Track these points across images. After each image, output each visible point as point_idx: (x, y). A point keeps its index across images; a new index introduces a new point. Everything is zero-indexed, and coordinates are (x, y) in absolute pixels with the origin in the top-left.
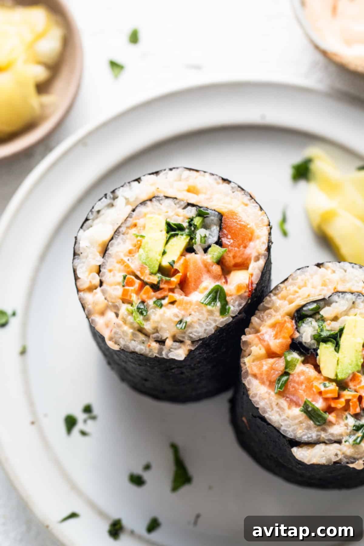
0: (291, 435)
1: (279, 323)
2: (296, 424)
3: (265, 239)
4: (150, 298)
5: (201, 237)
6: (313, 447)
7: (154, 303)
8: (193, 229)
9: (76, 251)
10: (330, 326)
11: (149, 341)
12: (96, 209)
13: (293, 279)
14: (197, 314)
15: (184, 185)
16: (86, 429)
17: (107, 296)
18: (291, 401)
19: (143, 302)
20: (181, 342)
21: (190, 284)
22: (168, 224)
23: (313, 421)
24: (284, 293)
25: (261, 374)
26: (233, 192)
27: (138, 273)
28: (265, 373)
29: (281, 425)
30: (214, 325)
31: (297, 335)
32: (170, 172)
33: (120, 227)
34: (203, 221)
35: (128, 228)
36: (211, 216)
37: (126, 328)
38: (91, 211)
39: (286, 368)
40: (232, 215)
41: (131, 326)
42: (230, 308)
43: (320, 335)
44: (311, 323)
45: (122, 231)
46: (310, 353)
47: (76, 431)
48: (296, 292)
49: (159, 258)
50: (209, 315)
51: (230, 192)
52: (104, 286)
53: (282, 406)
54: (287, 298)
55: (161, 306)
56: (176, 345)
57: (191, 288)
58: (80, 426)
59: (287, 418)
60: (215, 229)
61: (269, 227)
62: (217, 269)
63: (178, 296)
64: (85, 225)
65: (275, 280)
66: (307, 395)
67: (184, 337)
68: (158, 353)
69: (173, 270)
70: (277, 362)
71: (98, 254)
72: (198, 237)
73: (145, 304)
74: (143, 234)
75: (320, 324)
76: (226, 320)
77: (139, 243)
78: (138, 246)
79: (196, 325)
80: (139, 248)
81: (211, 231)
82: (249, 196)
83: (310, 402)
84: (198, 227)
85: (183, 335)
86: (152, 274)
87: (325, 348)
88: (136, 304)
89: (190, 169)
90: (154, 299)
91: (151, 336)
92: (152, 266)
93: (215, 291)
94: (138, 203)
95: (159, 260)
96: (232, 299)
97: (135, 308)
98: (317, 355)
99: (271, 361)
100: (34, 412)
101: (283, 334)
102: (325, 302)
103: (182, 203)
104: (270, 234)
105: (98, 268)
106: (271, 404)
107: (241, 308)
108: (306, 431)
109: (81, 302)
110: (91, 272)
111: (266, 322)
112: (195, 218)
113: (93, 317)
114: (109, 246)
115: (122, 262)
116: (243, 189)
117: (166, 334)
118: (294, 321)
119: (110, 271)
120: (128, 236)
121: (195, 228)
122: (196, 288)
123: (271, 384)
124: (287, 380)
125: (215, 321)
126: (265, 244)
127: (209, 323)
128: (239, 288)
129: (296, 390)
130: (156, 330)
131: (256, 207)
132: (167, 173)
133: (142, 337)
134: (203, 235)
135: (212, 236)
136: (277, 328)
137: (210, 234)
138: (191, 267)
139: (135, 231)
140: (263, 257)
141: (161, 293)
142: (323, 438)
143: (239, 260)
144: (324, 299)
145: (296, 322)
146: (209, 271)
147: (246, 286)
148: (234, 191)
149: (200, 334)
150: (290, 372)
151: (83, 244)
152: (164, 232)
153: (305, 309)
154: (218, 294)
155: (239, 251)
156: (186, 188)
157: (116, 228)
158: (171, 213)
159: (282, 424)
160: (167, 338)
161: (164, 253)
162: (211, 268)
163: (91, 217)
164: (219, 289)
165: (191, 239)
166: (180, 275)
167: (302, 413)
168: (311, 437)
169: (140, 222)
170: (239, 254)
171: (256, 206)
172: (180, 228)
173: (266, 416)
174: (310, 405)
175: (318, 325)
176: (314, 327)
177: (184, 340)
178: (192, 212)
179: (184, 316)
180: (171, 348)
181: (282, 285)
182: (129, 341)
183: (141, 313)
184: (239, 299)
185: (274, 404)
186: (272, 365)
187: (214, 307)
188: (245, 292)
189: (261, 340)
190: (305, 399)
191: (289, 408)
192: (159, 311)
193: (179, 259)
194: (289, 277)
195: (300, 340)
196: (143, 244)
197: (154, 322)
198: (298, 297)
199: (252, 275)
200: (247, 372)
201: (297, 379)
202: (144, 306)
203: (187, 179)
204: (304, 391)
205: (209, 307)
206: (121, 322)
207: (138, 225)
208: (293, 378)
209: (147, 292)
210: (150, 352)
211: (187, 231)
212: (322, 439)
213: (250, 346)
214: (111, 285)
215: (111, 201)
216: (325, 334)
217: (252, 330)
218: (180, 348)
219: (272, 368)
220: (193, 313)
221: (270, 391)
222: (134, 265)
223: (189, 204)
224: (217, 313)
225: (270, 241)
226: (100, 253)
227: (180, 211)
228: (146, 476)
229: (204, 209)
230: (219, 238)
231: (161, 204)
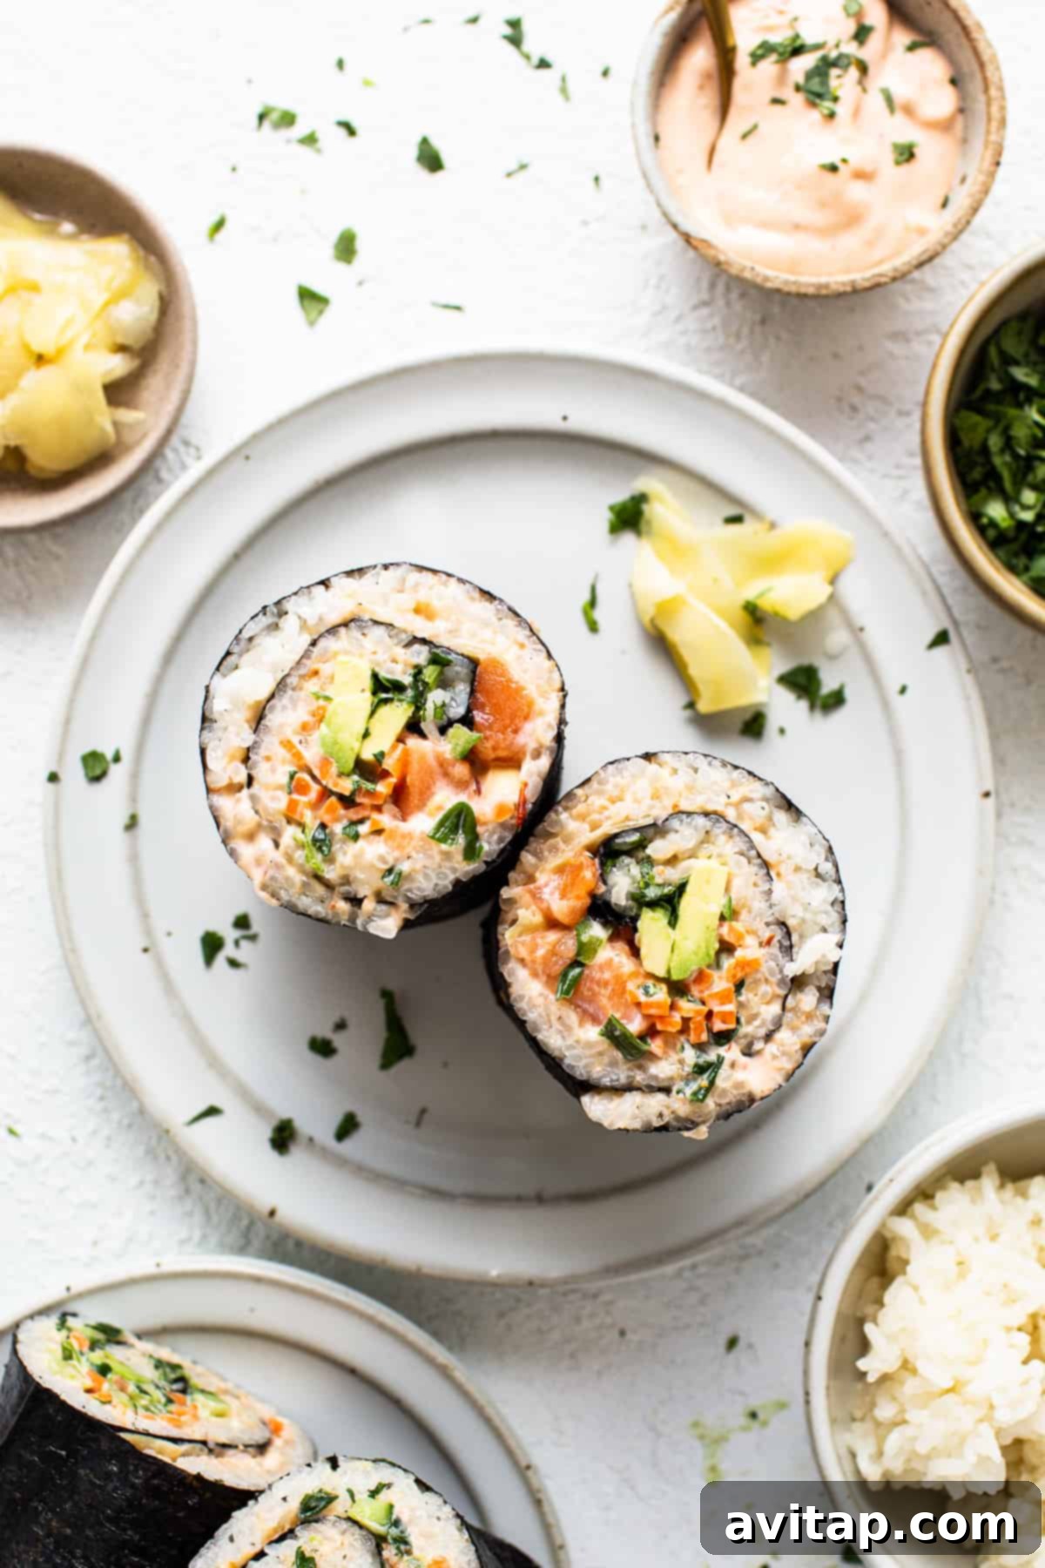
0: (581, 1075)
1: (571, 866)
2: (591, 1056)
3: (552, 718)
4: (337, 820)
5: (436, 708)
6: (621, 1095)
7: (345, 828)
8: (421, 688)
9: (207, 714)
10: (663, 877)
11: (332, 898)
12: (246, 634)
13: (600, 783)
14: (421, 855)
15: (408, 600)
16: (239, 955)
17: (260, 808)
18: (585, 1012)
19: (323, 826)
20: (391, 904)
21: (411, 798)
22: (375, 676)
23: (623, 1053)
24: (580, 808)
25: (534, 962)
26: (500, 619)
27: (317, 772)
28: (539, 961)
29: (565, 1056)
30: (452, 877)
31: (602, 889)
32: (384, 573)
33: (287, 675)
34: (441, 673)
35: (302, 677)
36: (456, 665)
37: (291, 872)
38: (237, 638)
39: (578, 954)
40: (495, 667)
41: (302, 870)
42: (481, 847)
43: (644, 896)
44: (629, 870)
45: (292, 683)
46: (624, 924)
47: (220, 959)
48: (605, 808)
49: (356, 745)
50: (442, 860)
51: (494, 619)
52: (256, 787)
53: (568, 1022)
54: (588, 819)
55: (356, 837)
56: (381, 910)
57: (412, 805)
58: (229, 950)
59: (575, 1044)
60: (462, 689)
61: (561, 694)
62: (461, 770)
63: (386, 819)
64: (225, 663)
65: (568, 782)
66: (613, 1006)
67: (395, 897)
68: (349, 920)
69: (380, 770)
70: (563, 941)
71: (246, 726)
72: (430, 706)
73: (328, 831)
74: (327, 693)
75: (645, 870)
76: (474, 870)
77: (321, 712)
78: (320, 717)
79: (420, 878)
80: (321, 720)
81: (454, 693)
82: (528, 629)
83: (618, 1021)
84: (431, 685)
85: (395, 894)
86: (341, 775)
87: (652, 919)
88: (312, 829)
89: (421, 568)
90: (345, 822)
91: (337, 889)
92: (344, 760)
93: (455, 813)
94: (323, 629)
95: (356, 751)
96: (487, 830)
97: (310, 838)
98: (635, 930)
99: (552, 936)
100: (148, 932)
101: (576, 893)
102: (656, 830)
103: (403, 636)
104: (563, 706)
105: (245, 751)
106: (548, 1015)
107: (502, 845)
108: (609, 1069)
109: (213, 813)
110: (232, 758)
111: (546, 862)
112: (425, 667)
113: (233, 844)
114: (267, 711)
115: (287, 745)
116: (516, 614)
117: (363, 891)
118: (597, 861)
119: (268, 759)
120: (302, 694)
121: (425, 688)
122: (422, 805)
123: (551, 980)
124: (581, 974)
125: (454, 870)
126: (553, 729)
127: (442, 873)
128: (501, 810)
129: (595, 995)
130: (346, 880)
131: (540, 653)
132: (378, 574)
133: (320, 890)
134: (439, 703)
135: (456, 701)
136: (567, 876)
137: (452, 699)
138: (415, 767)
139: (314, 684)
140: (548, 753)
141: (357, 813)
142: (638, 1082)
143: (502, 754)
144: (654, 825)
145: (602, 864)
146: (446, 774)
147: (513, 807)
148: (500, 616)
149: (426, 893)
150: (587, 962)
151: (218, 705)
152: (368, 695)
153: (618, 841)
154: (462, 818)
155: (505, 739)
156: (412, 605)
157: (280, 676)
158: (382, 657)
159: (567, 1053)
160: (365, 897)
161: (366, 735)
162: (450, 769)
163: (236, 649)
164: (465, 809)
165: (418, 709)
166: (393, 780)
167: (604, 1038)
168: (618, 1080)
169: (325, 669)
170: (503, 745)
171: (540, 651)
172: (398, 687)
173: (540, 1037)
174: (619, 1027)
175: (642, 873)
176: (633, 878)
177: (396, 901)
178: (421, 655)
179: (397, 860)
180: (373, 915)
181: (579, 792)
182: (297, 896)
183: (320, 849)
184: (499, 830)
185: (554, 1019)
186: (554, 947)
187: (454, 846)
188: (512, 818)
189: (536, 897)
190: (609, 1015)
191: (581, 1024)
192: (353, 848)
193: (394, 748)
194: (592, 776)
195: (607, 898)
196: (327, 716)
197: (342, 867)
198: (608, 818)
199: (526, 785)
200: (507, 952)
201: (597, 975)
202: (325, 835)
203: (416, 586)
204: (610, 998)
205: (444, 847)
206: (282, 860)
207: (321, 673)
208: (591, 973)
209: (331, 810)
210: (334, 917)
211: (410, 693)
212: (635, 1084)
213: (515, 906)
214: (267, 787)
215: (275, 619)
216: (652, 893)
217: (522, 876)
218: (387, 915)
219: (553, 952)
220: (414, 854)
221: (547, 992)
222: (311, 755)
223: (415, 640)
224: (459, 857)
225: (562, 722)
226: (248, 721)
227: (400, 652)
228: (338, 1040)
229: (443, 652)
230: (469, 710)
231: (364, 634)
